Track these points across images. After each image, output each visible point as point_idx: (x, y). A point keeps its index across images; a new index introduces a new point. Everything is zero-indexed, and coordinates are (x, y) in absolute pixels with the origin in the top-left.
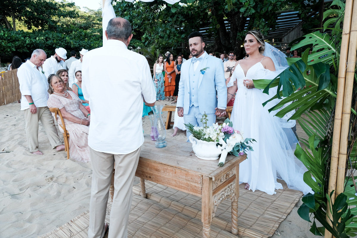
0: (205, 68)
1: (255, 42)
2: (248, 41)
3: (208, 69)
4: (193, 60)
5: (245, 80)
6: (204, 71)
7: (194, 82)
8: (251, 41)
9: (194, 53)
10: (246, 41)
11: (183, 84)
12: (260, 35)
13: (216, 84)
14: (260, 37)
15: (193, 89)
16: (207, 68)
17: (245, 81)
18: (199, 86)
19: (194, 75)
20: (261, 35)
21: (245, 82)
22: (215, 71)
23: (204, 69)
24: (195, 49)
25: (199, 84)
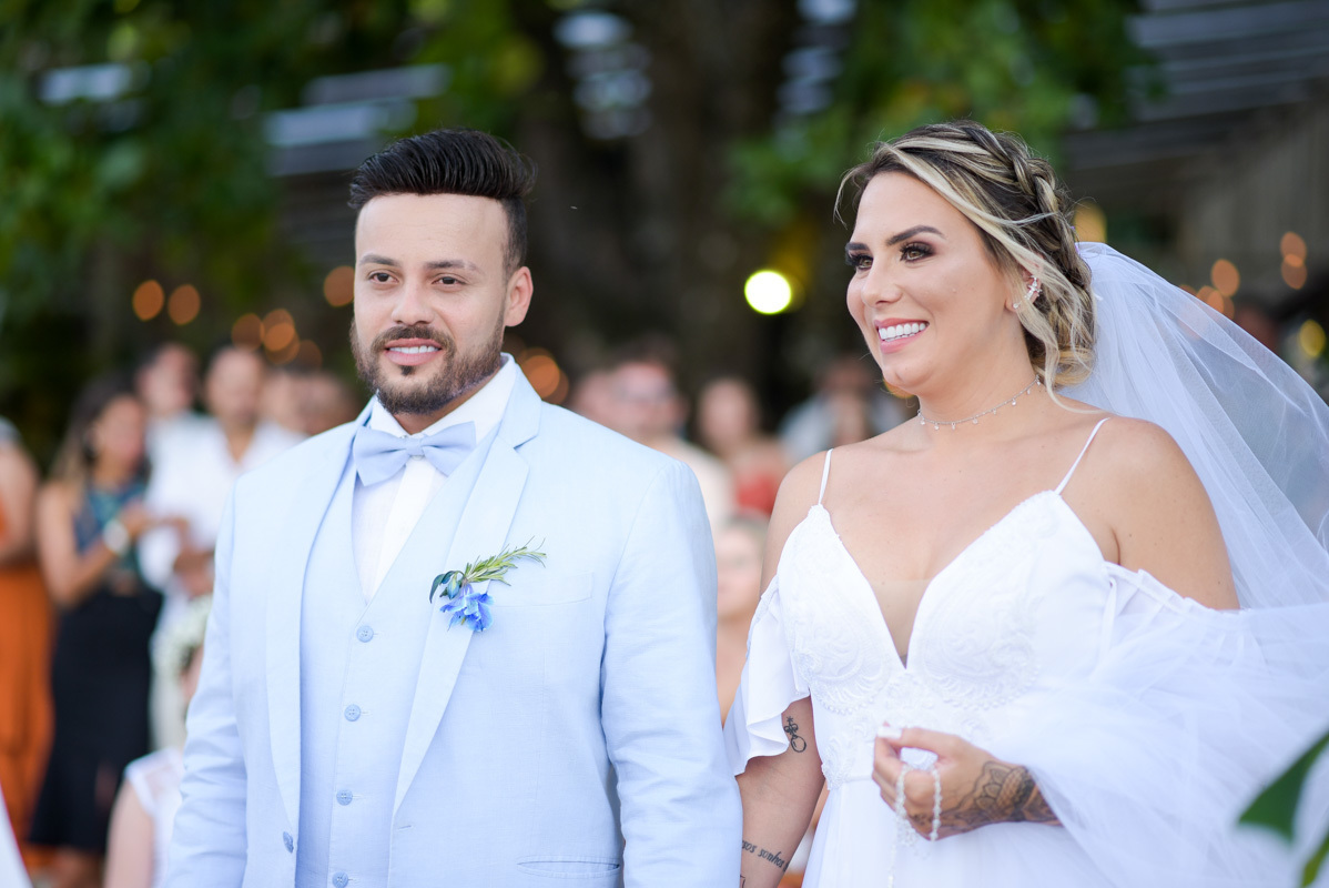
0: (496, 552)
1: (960, 259)
2: (879, 254)
3: (521, 565)
4: (368, 454)
5: (894, 734)
6: (479, 588)
7: (354, 715)
8: (914, 249)
9: (408, 370)
10: (863, 259)
11: (233, 731)
12: (1015, 178)
13: (620, 753)
14: (1015, 199)
15: (345, 799)
16: (521, 554)
17: (895, 749)
18: (408, 770)
19: (365, 636)
20: (1020, 172)
21: (890, 765)
22: (611, 595)
23: (485, 570)
24: (437, 326)
25: (417, 744)
